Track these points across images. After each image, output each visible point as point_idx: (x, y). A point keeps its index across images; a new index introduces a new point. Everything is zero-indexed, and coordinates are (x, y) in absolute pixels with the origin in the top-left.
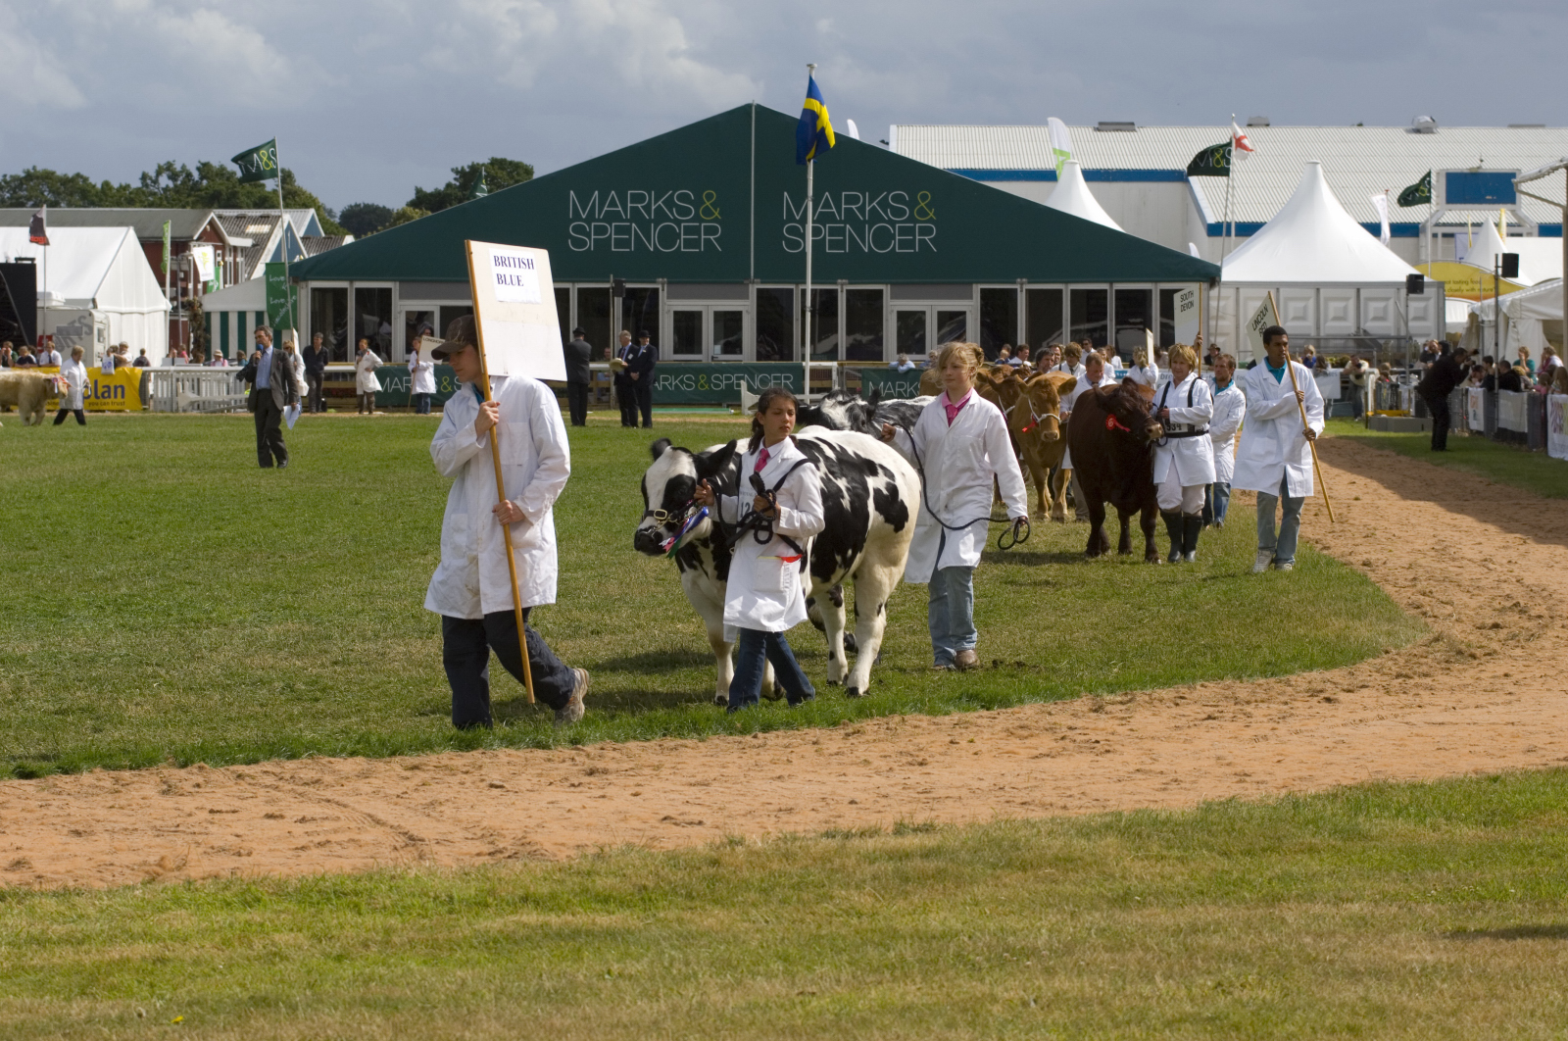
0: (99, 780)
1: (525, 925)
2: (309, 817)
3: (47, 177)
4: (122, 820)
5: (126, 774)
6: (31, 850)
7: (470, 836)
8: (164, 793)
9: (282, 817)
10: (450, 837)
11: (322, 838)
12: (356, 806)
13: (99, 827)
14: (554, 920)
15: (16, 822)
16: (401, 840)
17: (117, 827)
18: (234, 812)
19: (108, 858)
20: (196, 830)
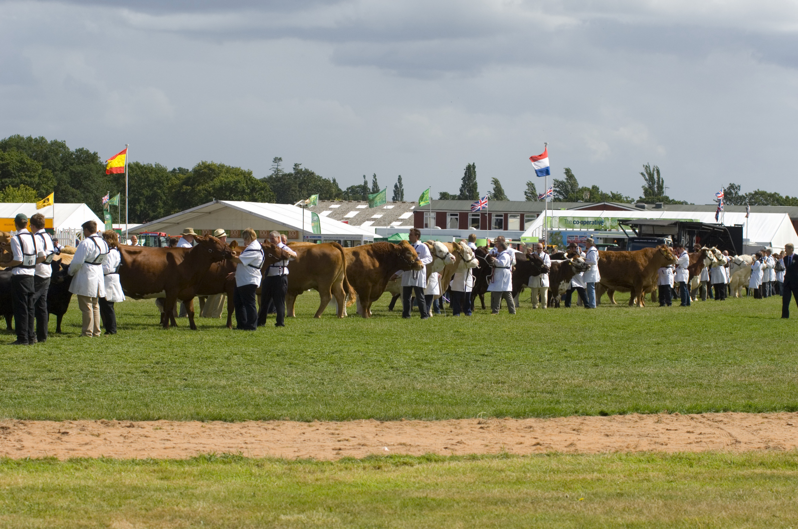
0: (632, 417)
1: (755, 473)
2: (703, 432)
3: (763, 194)
4: (630, 431)
5: (645, 416)
6: (584, 441)
7: (761, 441)
8: (656, 422)
9: (693, 432)
10: (752, 442)
11: (699, 440)
12: (727, 430)
13: (618, 433)
14: (769, 472)
15: (587, 431)
16: (734, 442)
17: (625, 434)
18: (676, 430)
19: (608, 444)
20: (654, 436)
